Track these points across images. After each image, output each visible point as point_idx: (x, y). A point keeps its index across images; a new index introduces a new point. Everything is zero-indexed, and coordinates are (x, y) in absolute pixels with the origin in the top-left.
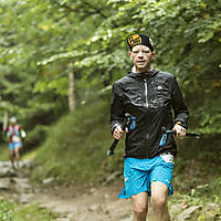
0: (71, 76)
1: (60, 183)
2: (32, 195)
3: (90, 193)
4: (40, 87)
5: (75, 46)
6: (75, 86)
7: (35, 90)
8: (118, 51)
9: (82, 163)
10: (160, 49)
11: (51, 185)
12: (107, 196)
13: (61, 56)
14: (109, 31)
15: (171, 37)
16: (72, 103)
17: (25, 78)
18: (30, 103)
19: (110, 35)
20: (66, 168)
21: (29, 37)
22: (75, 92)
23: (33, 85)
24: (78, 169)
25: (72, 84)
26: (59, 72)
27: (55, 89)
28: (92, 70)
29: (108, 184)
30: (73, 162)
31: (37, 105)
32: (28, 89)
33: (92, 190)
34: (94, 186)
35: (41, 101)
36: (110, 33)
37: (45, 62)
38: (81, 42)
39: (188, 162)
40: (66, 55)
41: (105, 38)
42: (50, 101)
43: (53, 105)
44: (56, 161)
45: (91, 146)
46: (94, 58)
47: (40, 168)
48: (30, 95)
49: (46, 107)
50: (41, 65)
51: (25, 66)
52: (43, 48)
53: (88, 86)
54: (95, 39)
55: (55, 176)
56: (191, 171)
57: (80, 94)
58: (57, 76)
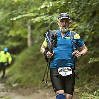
0: (29, 27)
1: (22, 87)
2: (6, 93)
3: (38, 93)
4: (12, 33)
5: (32, 11)
6: (31, 33)
7: (9, 35)
8: (55, 14)
9: (34, 76)
10: (78, 14)
11: (17, 88)
12: (47, 94)
13: (24, 15)
14: (51, 3)
15: (85, 7)
16: (29, 42)
17: (4, 28)
18: (6, 42)
19: (51, 5)
20: (25, 79)
21: (7, 6)
22: (31, 36)
23: (8, 32)
24: (32, 79)
25: (29, 32)
26: (23, 25)
27: (20, 35)
28: (41, 24)
29: (48, 87)
30: (29, 75)
31: (10, 43)
32: (5, 34)
33: (39, 91)
34: (41, 89)
35: (12, 41)
36: (51, 4)
37: (15, 19)
38: (35, 9)
39: (93, 76)
40: (26, 15)
41: (48, 7)
42: (17, 41)
43: (19, 43)
44: (20, 74)
45: (40, 67)
46: (42, 17)
47: (11, 78)
48: (6, 38)
49: (15, 44)
50: (13, 20)
51: (4, 21)
52: (14, 12)
53: (38, 33)
54: (43, 7)
55: (19, 83)
56: (94, 82)
57: (34, 37)
58: (22, 27)
